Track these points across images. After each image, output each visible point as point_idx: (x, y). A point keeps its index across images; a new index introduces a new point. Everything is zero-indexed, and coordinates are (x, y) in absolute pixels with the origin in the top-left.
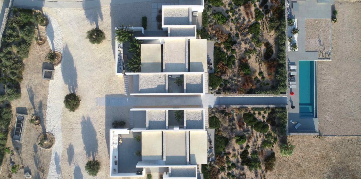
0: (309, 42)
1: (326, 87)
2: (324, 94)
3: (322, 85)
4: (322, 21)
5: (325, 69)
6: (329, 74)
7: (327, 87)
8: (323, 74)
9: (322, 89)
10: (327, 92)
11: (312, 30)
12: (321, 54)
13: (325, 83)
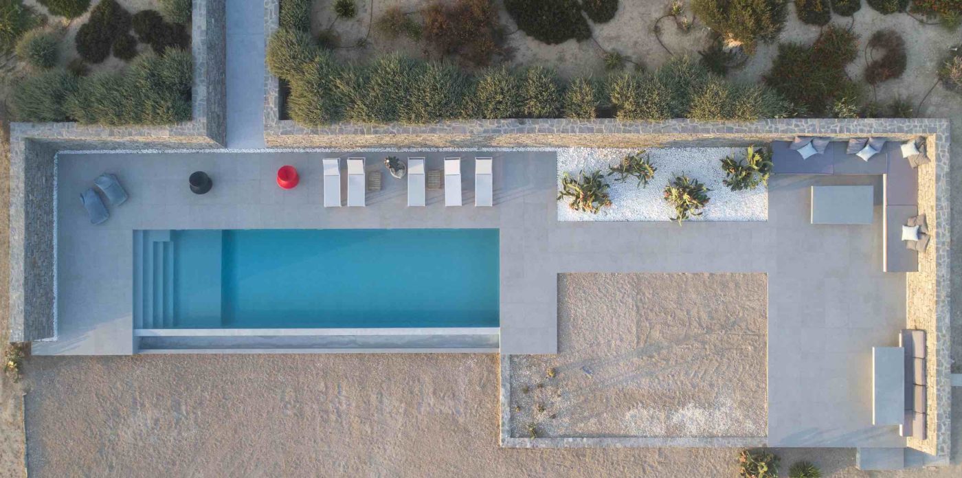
0: (619, 296)
1: (338, 409)
2: (290, 394)
3: (344, 384)
4: (752, 384)
5: (447, 407)
6: (413, 434)
7: (333, 417)
8: (416, 390)
9: (322, 386)
10: (300, 415)
11: (694, 312)
12: (543, 376)
13: (358, 407)
